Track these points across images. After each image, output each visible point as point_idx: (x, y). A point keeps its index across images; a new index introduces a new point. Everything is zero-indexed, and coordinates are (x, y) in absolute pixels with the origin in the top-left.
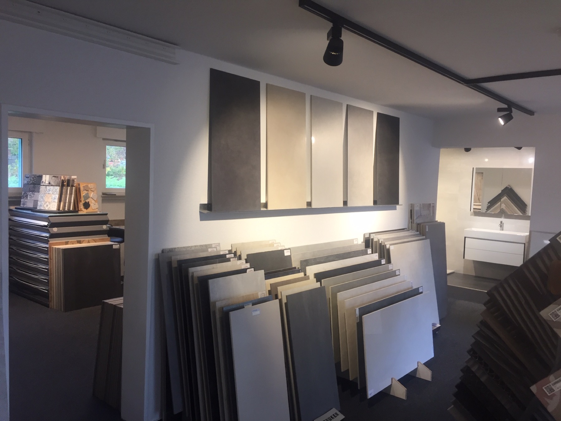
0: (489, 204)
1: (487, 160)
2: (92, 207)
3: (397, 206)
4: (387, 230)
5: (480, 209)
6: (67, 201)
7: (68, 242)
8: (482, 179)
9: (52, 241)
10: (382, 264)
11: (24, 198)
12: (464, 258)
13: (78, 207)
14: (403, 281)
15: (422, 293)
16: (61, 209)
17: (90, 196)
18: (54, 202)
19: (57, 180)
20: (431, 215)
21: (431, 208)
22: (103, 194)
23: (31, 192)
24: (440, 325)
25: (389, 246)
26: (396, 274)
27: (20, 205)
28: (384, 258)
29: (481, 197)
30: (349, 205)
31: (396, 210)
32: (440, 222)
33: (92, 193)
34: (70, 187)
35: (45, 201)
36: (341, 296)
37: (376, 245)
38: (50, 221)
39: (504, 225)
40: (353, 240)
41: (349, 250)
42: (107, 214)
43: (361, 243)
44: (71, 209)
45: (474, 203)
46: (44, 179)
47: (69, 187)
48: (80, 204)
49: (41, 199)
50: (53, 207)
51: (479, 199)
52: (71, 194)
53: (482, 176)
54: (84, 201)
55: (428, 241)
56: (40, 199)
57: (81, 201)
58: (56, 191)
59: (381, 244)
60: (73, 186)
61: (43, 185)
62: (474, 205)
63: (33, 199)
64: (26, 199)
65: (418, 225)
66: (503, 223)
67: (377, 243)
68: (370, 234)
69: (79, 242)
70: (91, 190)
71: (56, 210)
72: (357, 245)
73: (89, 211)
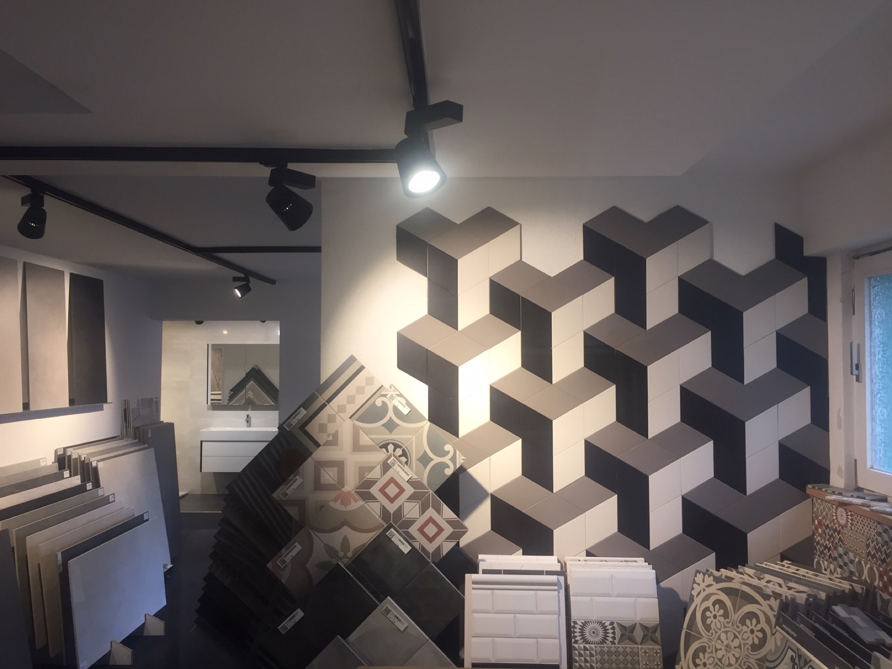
0: (232, 392)
1: (225, 332)
3: (105, 406)
4: (90, 441)
5: (220, 400)
8: (221, 356)
10: (88, 489)
12: (201, 471)
14: (121, 509)
15: (147, 520)
20: (154, 414)
21: (154, 404)
24: (171, 566)
25: (97, 464)
26: (109, 500)
28: (89, 481)
29: (221, 382)
30: (33, 407)
31: (103, 410)
32: (168, 423)
36: (32, 540)
37: (76, 464)
39: (252, 419)
40: (38, 461)
41: (34, 476)
43: (51, 464)
45: (211, 391)
51: (218, 386)
53: (221, 352)
55: (151, 452)
59: (84, 461)
62: (212, 394)
65: (136, 429)
66: (250, 417)
67: (77, 460)
68: (65, 449)
72: (46, 467)
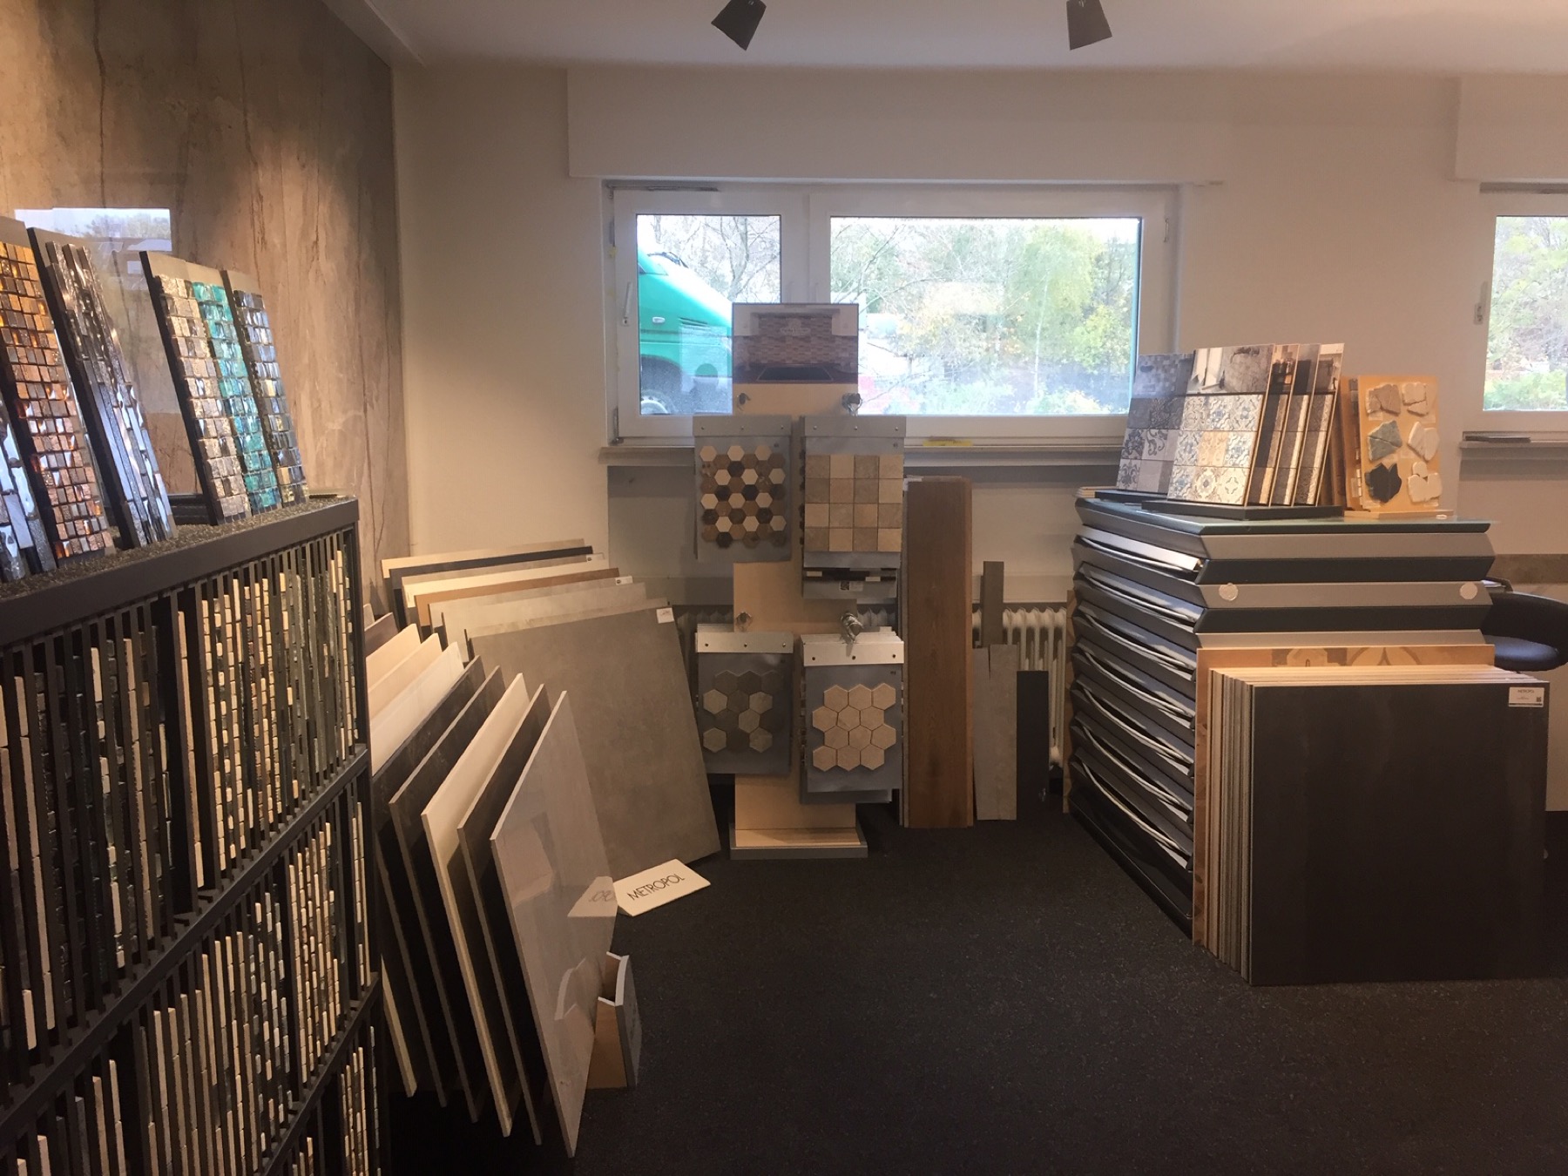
2: (1411, 492)
6: (1294, 464)
7: (1289, 650)
9: (1214, 643)
11: (1130, 454)
13: (1343, 492)
16: (1263, 500)
17: (1403, 438)
18: (1234, 465)
19: (1255, 369)
22: (1469, 437)
23: (1154, 428)
27: (1113, 481)
33: (1416, 424)
34: (1310, 394)
35: (1201, 463)
38: (1207, 553)
42: (1483, 528)
44: (1310, 501)
46: (1199, 370)
47: (1306, 397)
48: (1353, 475)
49: (1186, 456)
50: (1230, 488)
52: (1312, 429)
54: (1371, 462)
56: (1180, 454)
57: (1359, 461)
58: (1246, 417)
60: (1322, 391)
61: (1196, 392)
63: (1160, 456)
64: (1136, 458)
69: (1339, 657)
70: (1410, 408)
71: (1240, 503)
73: (1398, 508)
